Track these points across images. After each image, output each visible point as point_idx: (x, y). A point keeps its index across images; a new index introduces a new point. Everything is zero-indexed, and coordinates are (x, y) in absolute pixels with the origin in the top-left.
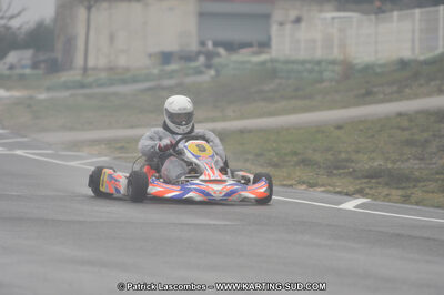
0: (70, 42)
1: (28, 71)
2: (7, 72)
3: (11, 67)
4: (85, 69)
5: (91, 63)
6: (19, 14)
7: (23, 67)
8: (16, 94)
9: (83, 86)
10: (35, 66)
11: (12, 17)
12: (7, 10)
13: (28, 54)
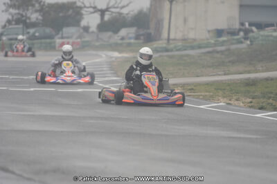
0: (159, 23)
1: (132, 41)
2: (120, 42)
3: (123, 39)
4: (169, 39)
5: (172, 36)
6: (127, 5)
7: (130, 38)
8: (125, 55)
9: (167, 50)
10: (137, 38)
11: (123, 7)
12: (120, 3)
13: (132, 30)
